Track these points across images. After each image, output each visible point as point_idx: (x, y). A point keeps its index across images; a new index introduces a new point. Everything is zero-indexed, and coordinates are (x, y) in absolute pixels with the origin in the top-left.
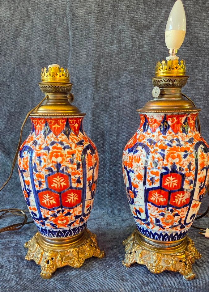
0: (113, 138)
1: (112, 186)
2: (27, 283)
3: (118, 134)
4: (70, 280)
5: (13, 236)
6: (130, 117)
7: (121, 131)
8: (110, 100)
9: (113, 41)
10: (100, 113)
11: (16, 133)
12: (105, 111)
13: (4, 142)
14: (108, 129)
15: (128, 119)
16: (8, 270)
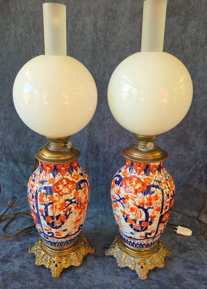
0: (106, 149)
1: (104, 188)
2: (47, 282)
3: (109, 146)
4: (79, 277)
5: (28, 238)
6: (119, 134)
7: (111, 144)
8: (103, 119)
9: (105, 73)
10: (95, 130)
11: (23, 145)
12: (99, 129)
13: (13, 153)
14: (101, 143)
15: (117, 135)
16: (30, 270)
